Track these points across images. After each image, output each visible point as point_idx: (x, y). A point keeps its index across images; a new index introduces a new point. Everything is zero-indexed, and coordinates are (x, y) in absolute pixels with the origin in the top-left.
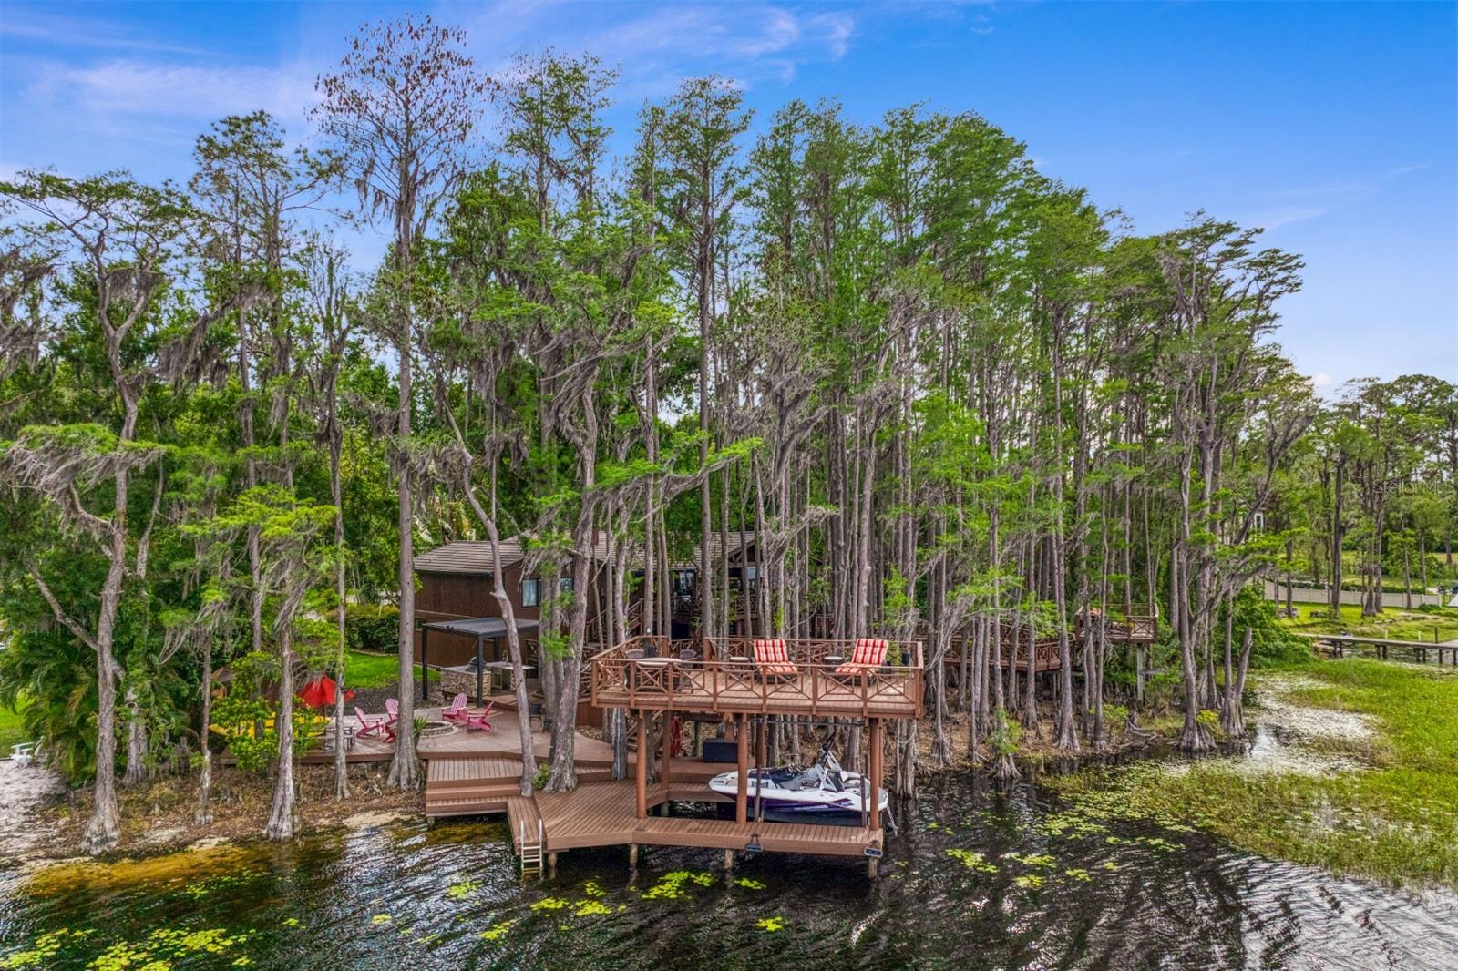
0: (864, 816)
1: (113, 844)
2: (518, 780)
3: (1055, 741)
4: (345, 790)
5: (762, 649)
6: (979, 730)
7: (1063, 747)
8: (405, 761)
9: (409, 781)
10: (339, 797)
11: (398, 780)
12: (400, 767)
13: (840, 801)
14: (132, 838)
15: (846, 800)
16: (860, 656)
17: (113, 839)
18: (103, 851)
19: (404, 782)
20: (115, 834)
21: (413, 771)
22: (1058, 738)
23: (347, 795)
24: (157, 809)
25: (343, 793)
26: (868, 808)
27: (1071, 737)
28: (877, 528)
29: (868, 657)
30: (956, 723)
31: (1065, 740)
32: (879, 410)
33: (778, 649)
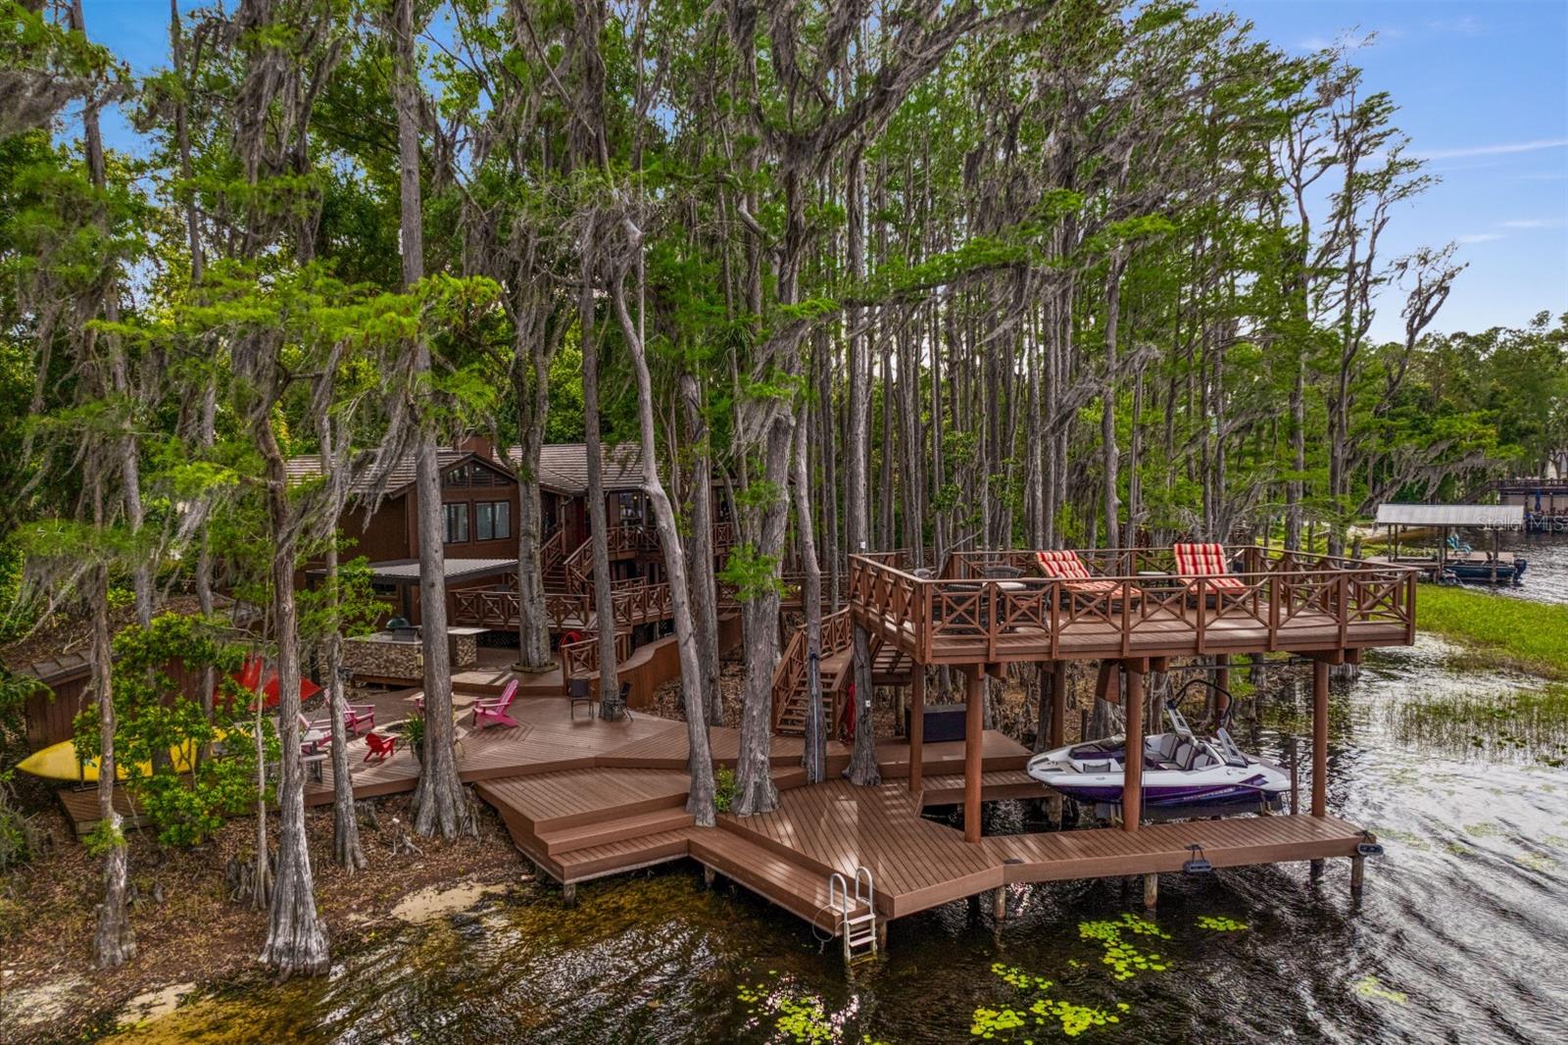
2: (681, 801)
4: (359, 855)
8: (444, 789)
9: (458, 823)
10: (351, 868)
11: (437, 824)
13: (1252, 780)
15: (1260, 776)
19: (448, 826)
21: (461, 807)
25: (355, 859)
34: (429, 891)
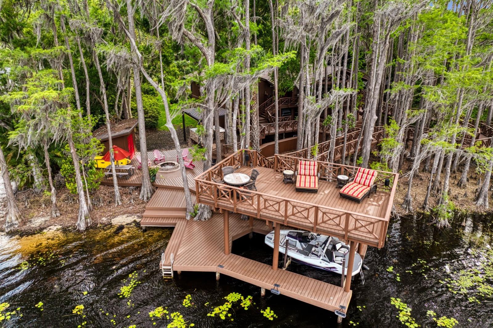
0: (343, 277)
1: (16, 226)
3: (474, 201)
4: (119, 202)
5: (303, 166)
6: (432, 189)
7: (478, 205)
10: (116, 205)
11: (143, 197)
12: (144, 192)
13: (331, 268)
14: (25, 224)
15: (334, 267)
16: (358, 179)
17: (16, 224)
18: (11, 230)
19: (145, 199)
20: (17, 222)
22: (477, 199)
23: (120, 203)
24: (43, 206)
25: (118, 203)
26: (346, 273)
27: (485, 200)
28: (384, 97)
29: (363, 180)
30: (421, 179)
31: (481, 201)
32: (392, 21)
33: (312, 167)
34: (125, 216)
